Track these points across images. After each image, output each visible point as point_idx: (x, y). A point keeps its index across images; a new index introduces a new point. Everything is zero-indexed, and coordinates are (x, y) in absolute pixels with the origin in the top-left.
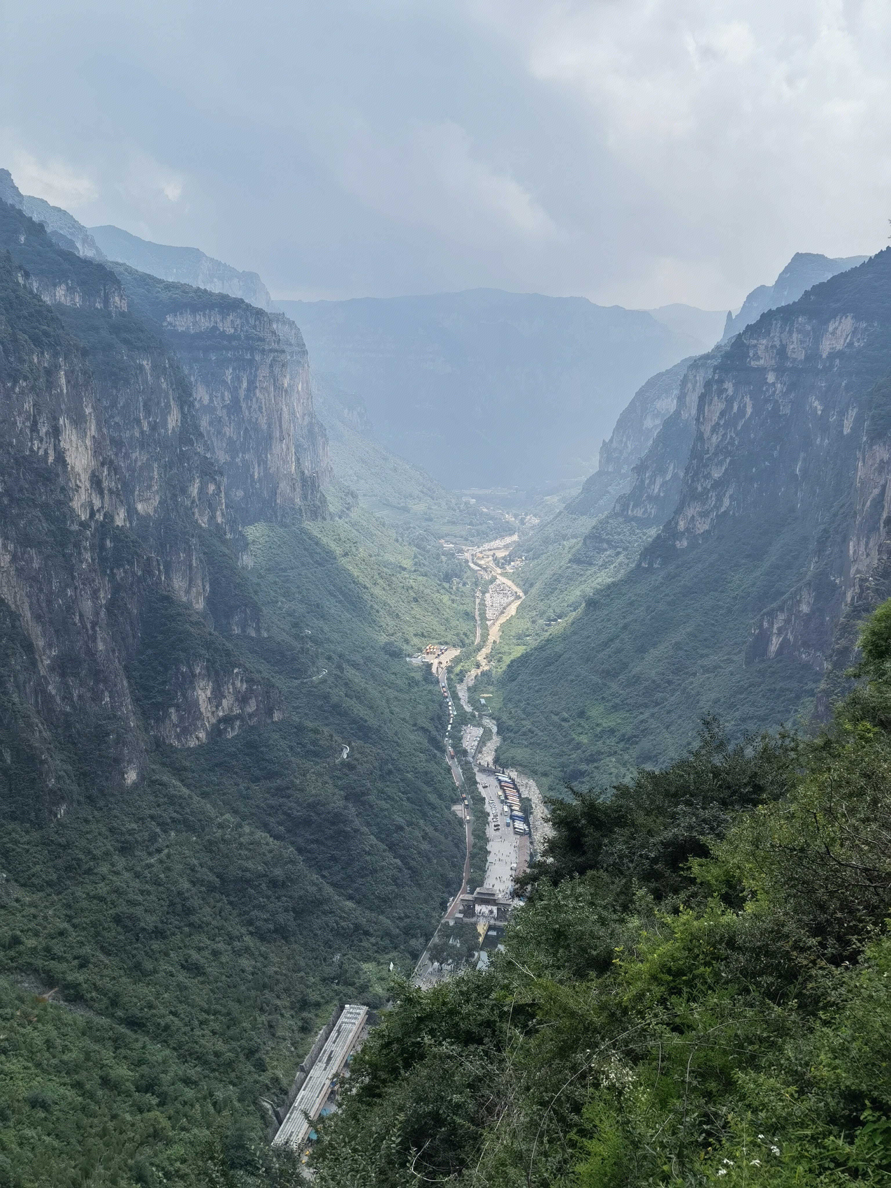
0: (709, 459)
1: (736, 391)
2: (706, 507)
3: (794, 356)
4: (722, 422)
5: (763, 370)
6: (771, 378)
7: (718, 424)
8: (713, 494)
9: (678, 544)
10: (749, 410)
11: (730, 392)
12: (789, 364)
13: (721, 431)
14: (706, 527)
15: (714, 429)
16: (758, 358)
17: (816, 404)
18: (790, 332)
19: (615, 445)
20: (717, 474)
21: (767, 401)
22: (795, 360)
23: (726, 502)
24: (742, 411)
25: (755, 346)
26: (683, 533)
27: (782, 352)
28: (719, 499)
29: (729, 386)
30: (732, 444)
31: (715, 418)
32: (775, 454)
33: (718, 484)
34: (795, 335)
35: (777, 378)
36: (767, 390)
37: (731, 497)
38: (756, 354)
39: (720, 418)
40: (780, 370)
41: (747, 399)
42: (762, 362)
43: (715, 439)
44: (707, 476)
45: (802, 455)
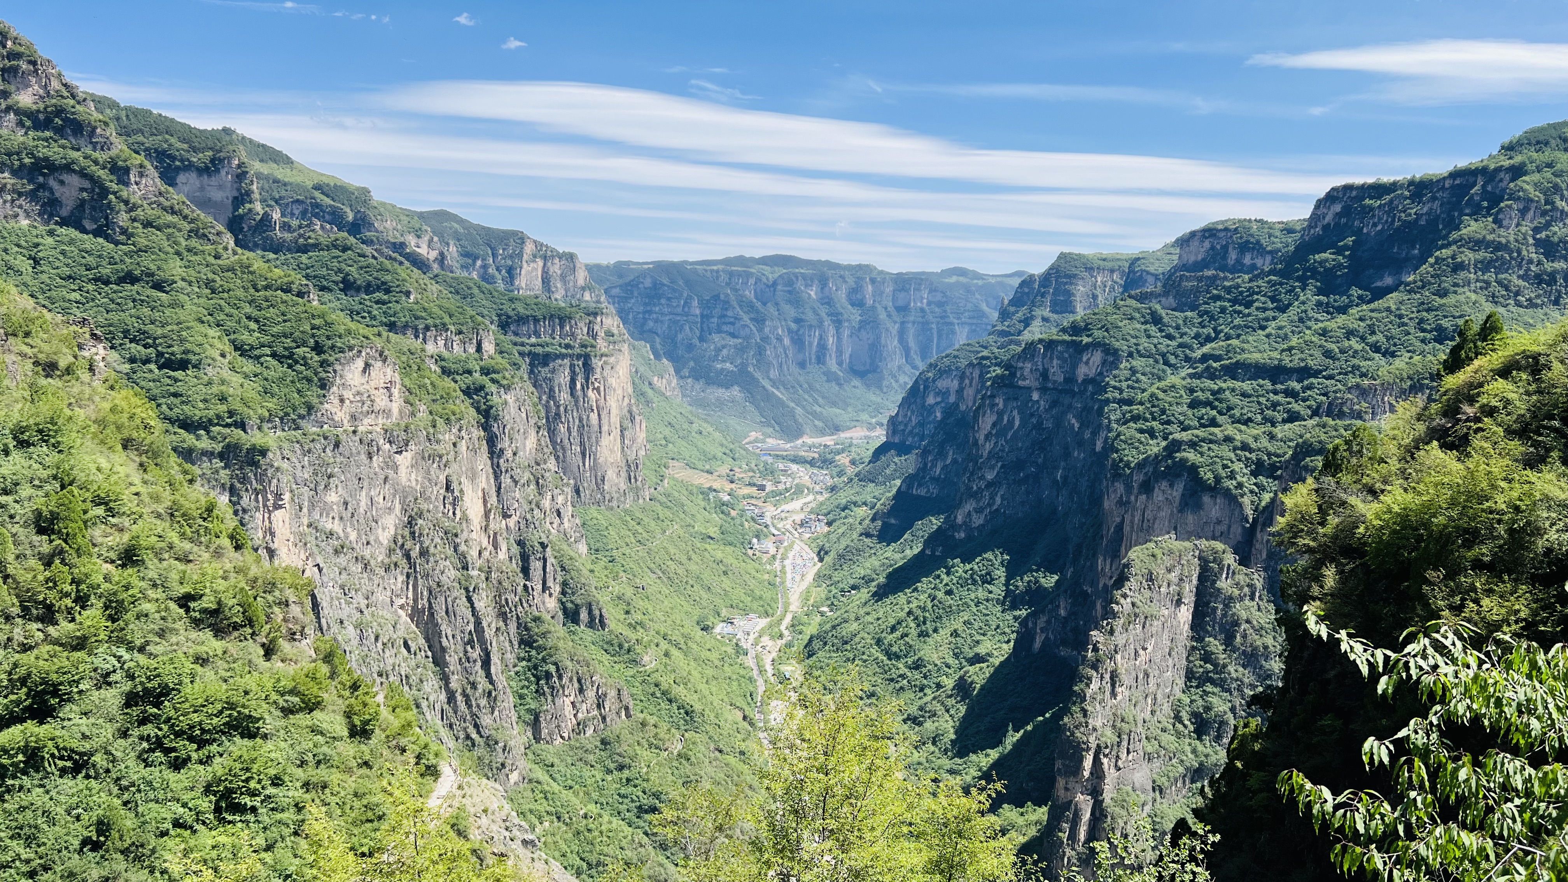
0: (983, 463)
1: (1005, 406)
2: (981, 504)
3: (1055, 378)
4: (994, 432)
5: (1029, 389)
6: (1035, 396)
7: (990, 433)
8: (986, 494)
9: (957, 535)
10: (1017, 423)
11: (1001, 406)
12: (1050, 385)
13: (994, 439)
14: (981, 521)
15: (987, 437)
16: (1025, 379)
17: (1073, 421)
18: (1051, 359)
19: (900, 419)
20: (990, 476)
21: (1032, 415)
22: (1055, 382)
23: (998, 500)
24: (1011, 422)
25: (1022, 368)
26: (961, 526)
27: (1045, 375)
28: (992, 498)
29: (1000, 402)
30: (1003, 451)
31: (989, 427)
32: (1040, 461)
33: (990, 485)
34: (1055, 362)
35: (1040, 397)
36: (1033, 406)
37: (1002, 497)
38: (1022, 375)
39: (992, 428)
40: (1043, 390)
41: (1015, 413)
42: (1028, 382)
43: (988, 446)
44: (982, 478)
45: (1062, 464)
